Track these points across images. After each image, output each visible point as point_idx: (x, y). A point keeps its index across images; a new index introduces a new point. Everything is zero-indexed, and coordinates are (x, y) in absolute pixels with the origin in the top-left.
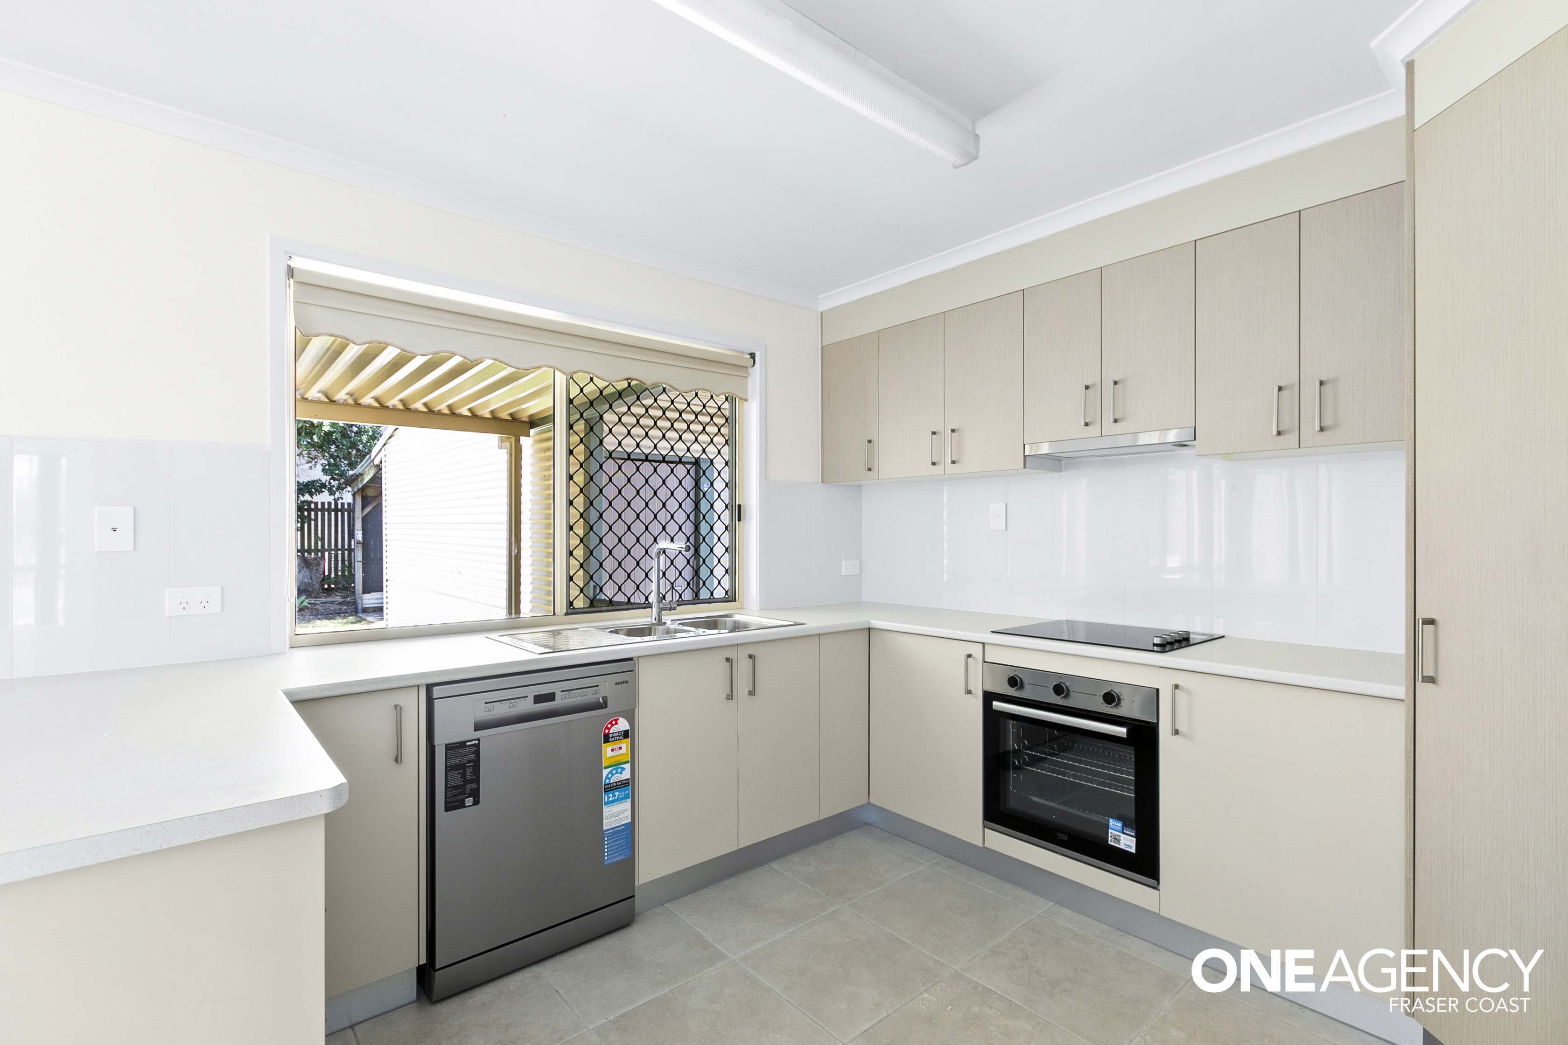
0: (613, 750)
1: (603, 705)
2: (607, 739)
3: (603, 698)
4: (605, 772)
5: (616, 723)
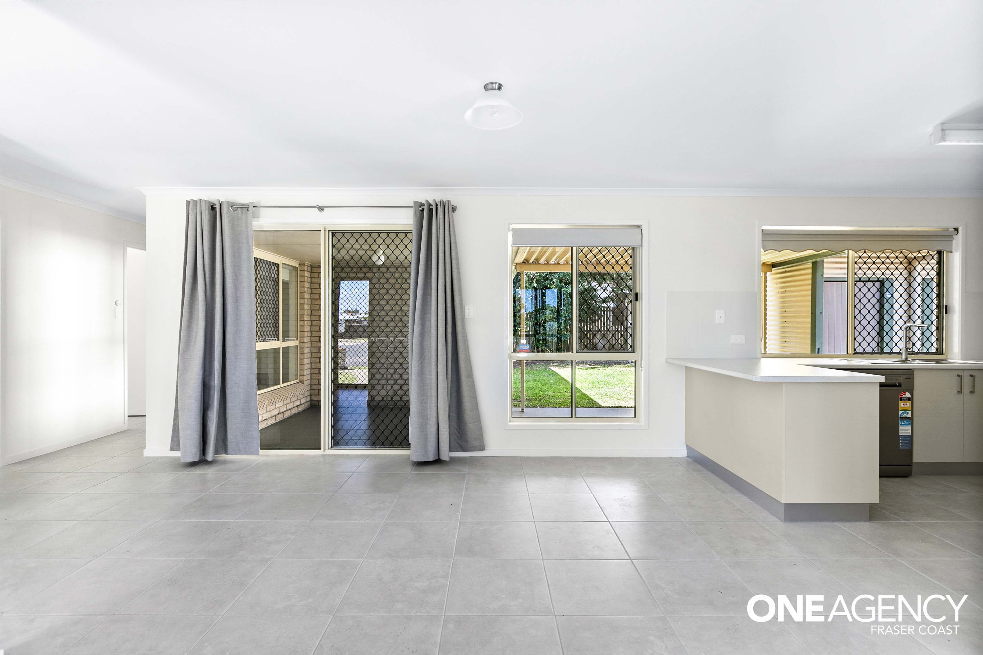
0: (903, 404)
1: (900, 386)
2: (901, 399)
3: (898, 383)
4: (900, 412)
5: (905, 394)
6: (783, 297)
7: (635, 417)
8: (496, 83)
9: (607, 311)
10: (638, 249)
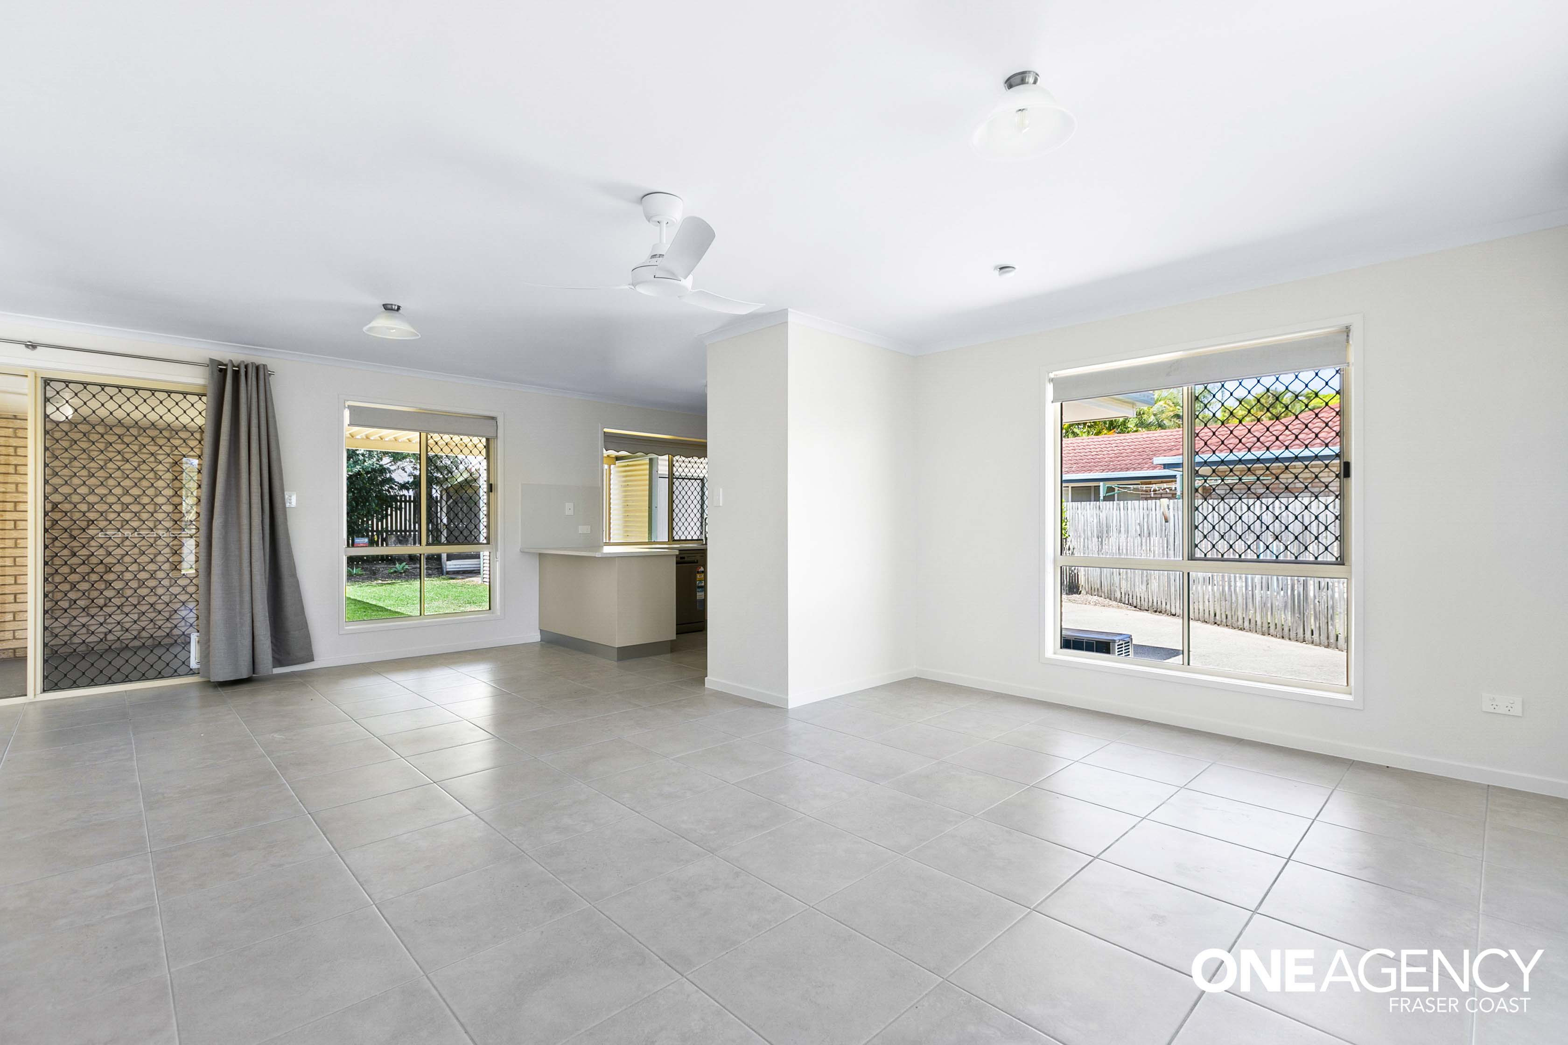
6: (625, 491)
7: (490, 609)
8: (395, 305)
9: (405, 501)
10: (492, 440)
